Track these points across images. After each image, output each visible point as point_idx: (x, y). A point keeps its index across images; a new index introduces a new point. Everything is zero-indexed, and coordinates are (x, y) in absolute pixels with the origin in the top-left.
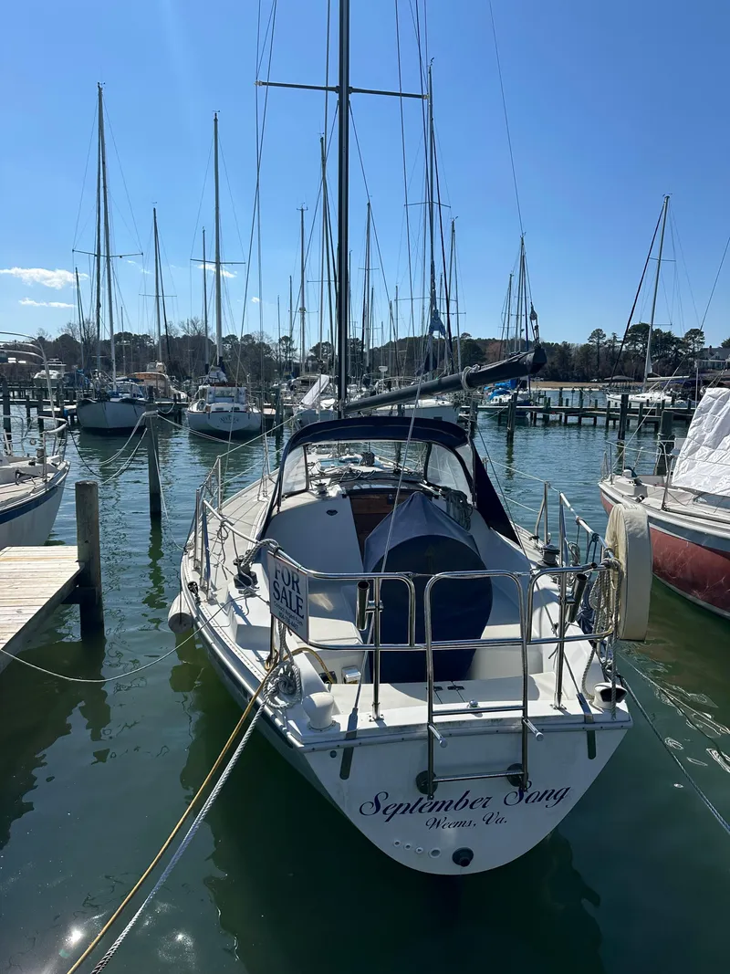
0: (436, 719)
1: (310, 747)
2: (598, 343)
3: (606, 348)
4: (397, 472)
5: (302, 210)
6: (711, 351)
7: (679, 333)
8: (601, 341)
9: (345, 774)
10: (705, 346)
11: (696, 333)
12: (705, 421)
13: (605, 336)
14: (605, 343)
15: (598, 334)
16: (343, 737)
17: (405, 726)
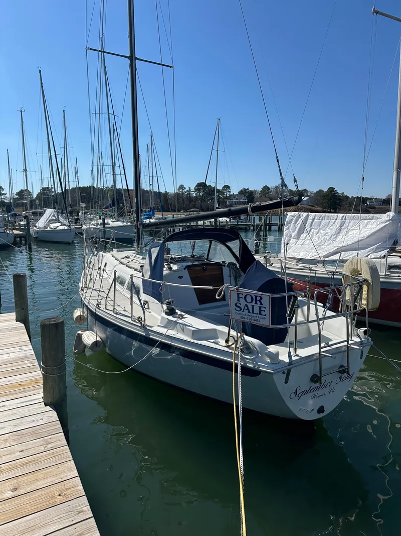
0: (322, 350)
1: (277, 371)
2: (182, 192)
3: (186, 195)
4: (193, 256)
5: (21, 111)
6: (234, 196)
7: (220, 187)
8: (183, 191)
9: (286, 382)
10: (231, 194)
11: (227, 187)
12: (291, 227)
13: (185, 188)
14: (186, 192)
15: (182, 187)
16: (288, 364)
17: (309, 356)
